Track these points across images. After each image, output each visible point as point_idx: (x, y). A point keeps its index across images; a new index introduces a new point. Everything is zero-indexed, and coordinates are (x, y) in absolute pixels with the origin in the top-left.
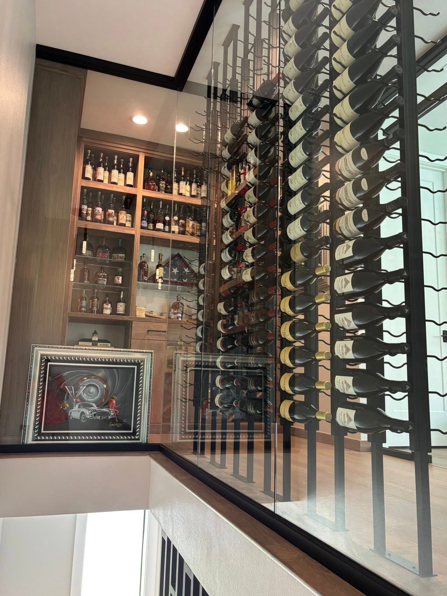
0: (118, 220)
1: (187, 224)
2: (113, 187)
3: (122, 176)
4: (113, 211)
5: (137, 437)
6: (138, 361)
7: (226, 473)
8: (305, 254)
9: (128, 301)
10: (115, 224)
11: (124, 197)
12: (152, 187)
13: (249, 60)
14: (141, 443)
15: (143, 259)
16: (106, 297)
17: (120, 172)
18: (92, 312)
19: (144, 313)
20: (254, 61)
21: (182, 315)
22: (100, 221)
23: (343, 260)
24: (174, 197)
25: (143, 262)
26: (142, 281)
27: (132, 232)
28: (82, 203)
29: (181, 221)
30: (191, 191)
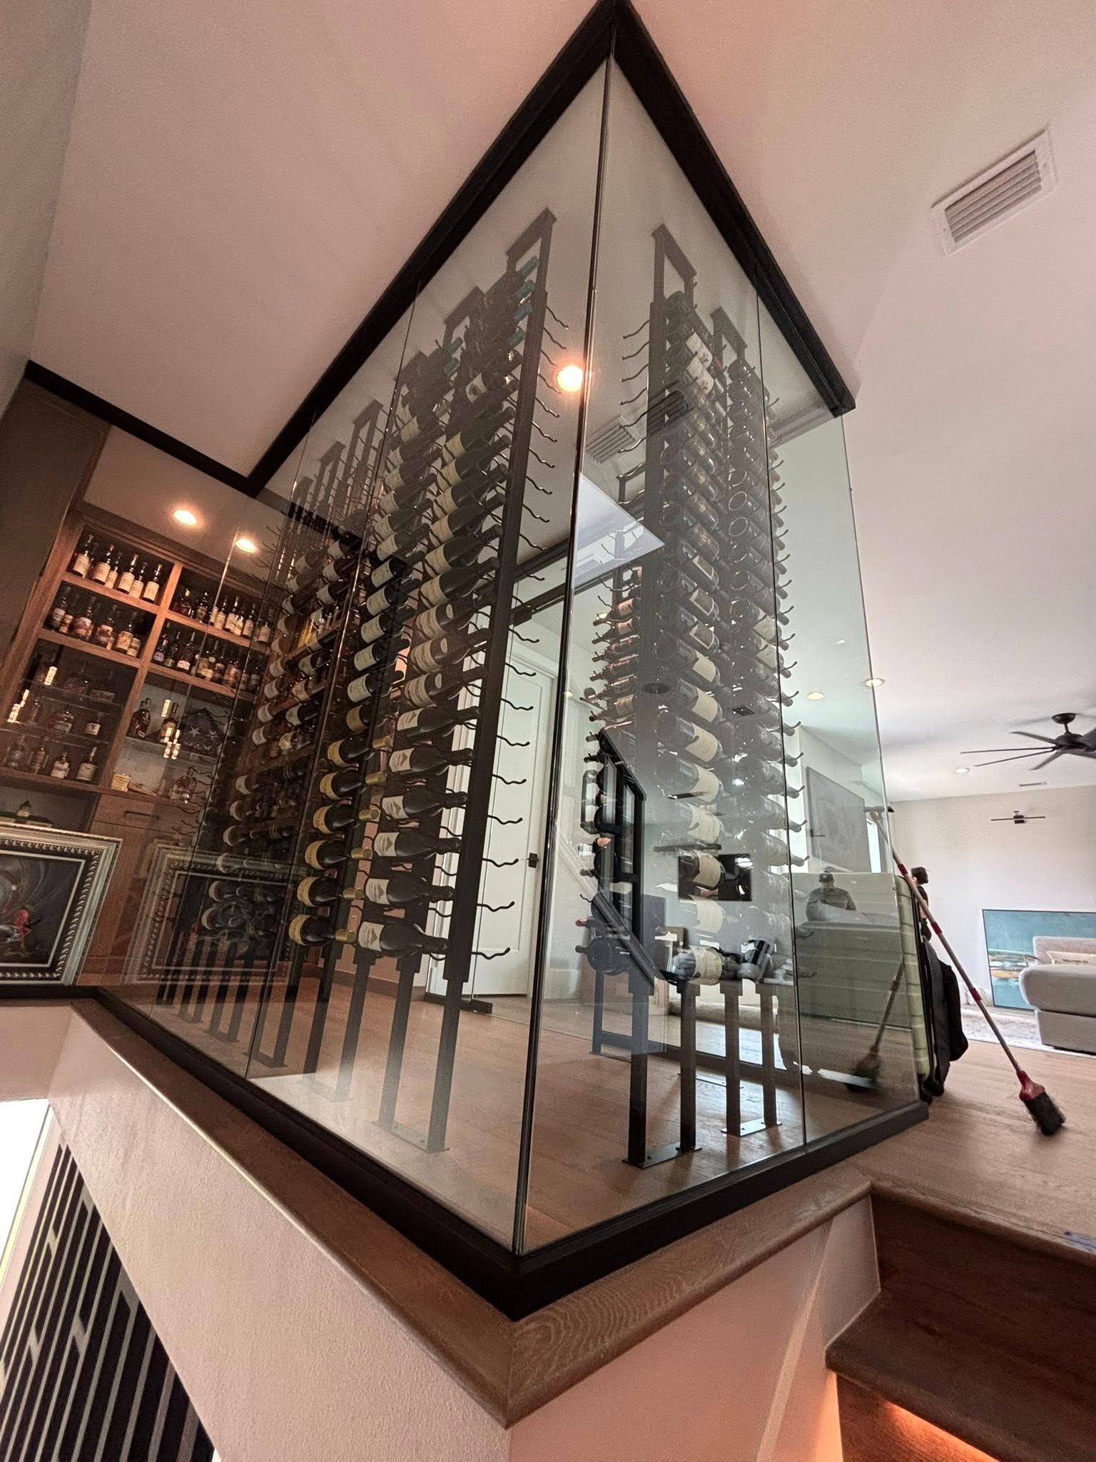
0: (115, 643)
1: (227, 671)
2: (118, 595)
3: (139, 584)
4: (110, 629)
5: (55, 975)
6: (90, 853)
7: (200, 1029)
8: (365, 721)
9: (101, 763)
10: (109, 647)
11: (135, 614)
12: (185, 610)
13: (348, 485)
14: (62, 986)
15: (145, 706)
16: (64, 751)
17: (136, 578)
18: (30, 770)
19: (126, 784)
20: (353, 487)
21: (191, 795)
22: (83, 638)
23: (406, 731)
24: (216, 630)
25: (143, 710)
26: (135, 737)
27: (136, 664)
28: (56, 604)
29: (219, 665)
30: (243, 630)
